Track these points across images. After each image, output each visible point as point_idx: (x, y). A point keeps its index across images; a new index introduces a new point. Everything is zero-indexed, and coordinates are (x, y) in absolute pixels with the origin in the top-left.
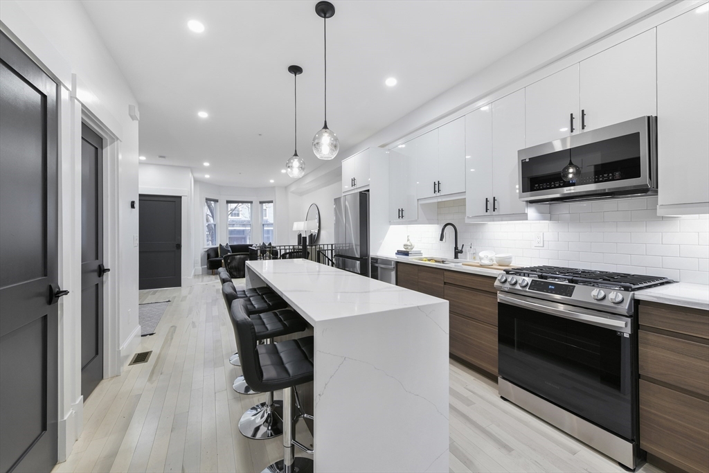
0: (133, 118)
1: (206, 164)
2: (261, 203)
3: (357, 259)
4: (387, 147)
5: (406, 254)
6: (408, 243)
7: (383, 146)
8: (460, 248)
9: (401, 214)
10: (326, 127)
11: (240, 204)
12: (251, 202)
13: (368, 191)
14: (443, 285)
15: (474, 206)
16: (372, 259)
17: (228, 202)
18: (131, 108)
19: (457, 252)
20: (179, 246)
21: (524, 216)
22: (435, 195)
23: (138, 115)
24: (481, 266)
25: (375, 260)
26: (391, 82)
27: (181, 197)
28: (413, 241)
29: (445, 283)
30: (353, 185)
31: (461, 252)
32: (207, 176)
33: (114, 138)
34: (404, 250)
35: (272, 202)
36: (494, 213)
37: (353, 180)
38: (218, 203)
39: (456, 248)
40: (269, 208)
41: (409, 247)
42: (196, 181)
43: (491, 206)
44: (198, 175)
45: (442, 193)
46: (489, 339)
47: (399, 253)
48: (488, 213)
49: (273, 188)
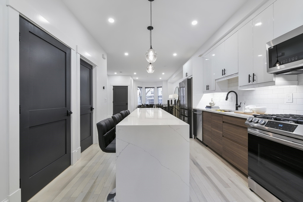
0: (104, 58)
1: (135, 73)
2: (158, 88)
3: (186, 109)
4: (202, 56)
5: (210, 107)
6: (212, 102)
7: (200, 56)
8: (239, 105)
9: (208, 88)
10: (151, 48)
11: (151, 88)
12: (154, 88)
13: (192, 78)
14: (222, 123)
15: (243, 80)
16: (194, 110)
17: (146, 88)
18: (103, 55)
19: (237, 107)
20: (127, 104)
21: (272, 83)
22: (223, 76)
23: (106, 57)
24: (245, 113)
25: (195, 110)
26: (194, 23)
27: (127, 86)
28: (215, 101)
29: (223, 122)
30: (187, 76)
31: (240, 106)
32: (137, 78)
33: (95, 66)
34: (210, 106)
35: (161, 87)
36: (254, 83)
37: (187, 74)
38: (142, 89)
39: (237, 104)
40: (160, 90)
41: (212, 104)
42: (134, 80)
43: (252, 79)
44: (134, 78)
45: (226, 75)
46: (244, 153)
47: (207, 107)
48: (251, 83)
49: (161, 82)
